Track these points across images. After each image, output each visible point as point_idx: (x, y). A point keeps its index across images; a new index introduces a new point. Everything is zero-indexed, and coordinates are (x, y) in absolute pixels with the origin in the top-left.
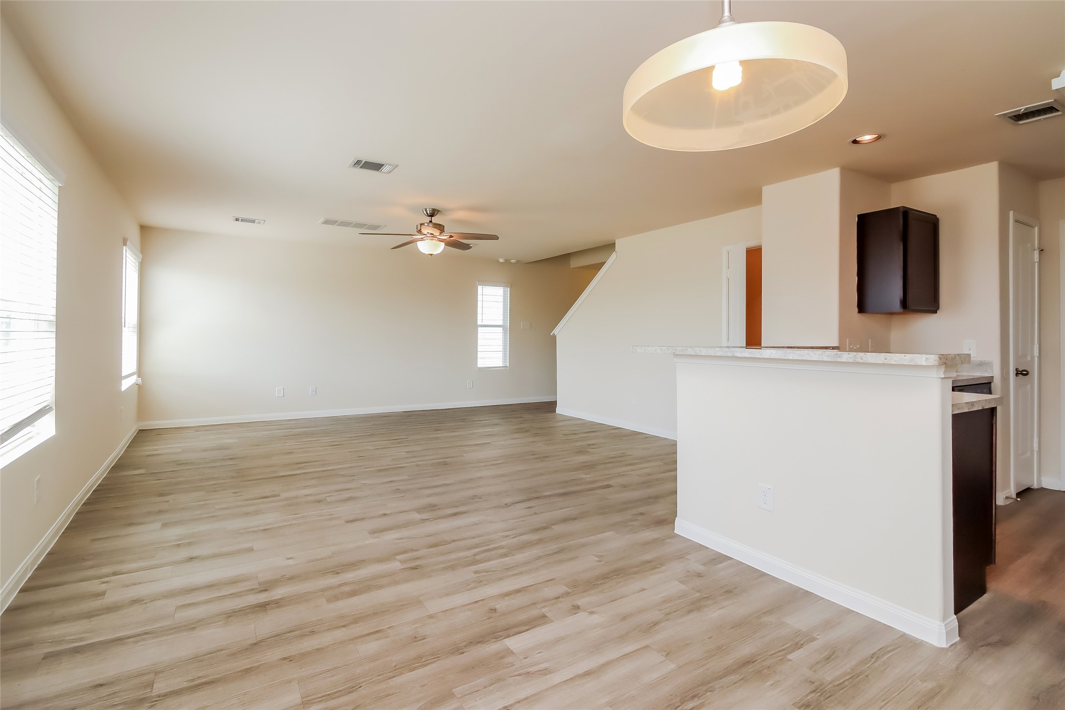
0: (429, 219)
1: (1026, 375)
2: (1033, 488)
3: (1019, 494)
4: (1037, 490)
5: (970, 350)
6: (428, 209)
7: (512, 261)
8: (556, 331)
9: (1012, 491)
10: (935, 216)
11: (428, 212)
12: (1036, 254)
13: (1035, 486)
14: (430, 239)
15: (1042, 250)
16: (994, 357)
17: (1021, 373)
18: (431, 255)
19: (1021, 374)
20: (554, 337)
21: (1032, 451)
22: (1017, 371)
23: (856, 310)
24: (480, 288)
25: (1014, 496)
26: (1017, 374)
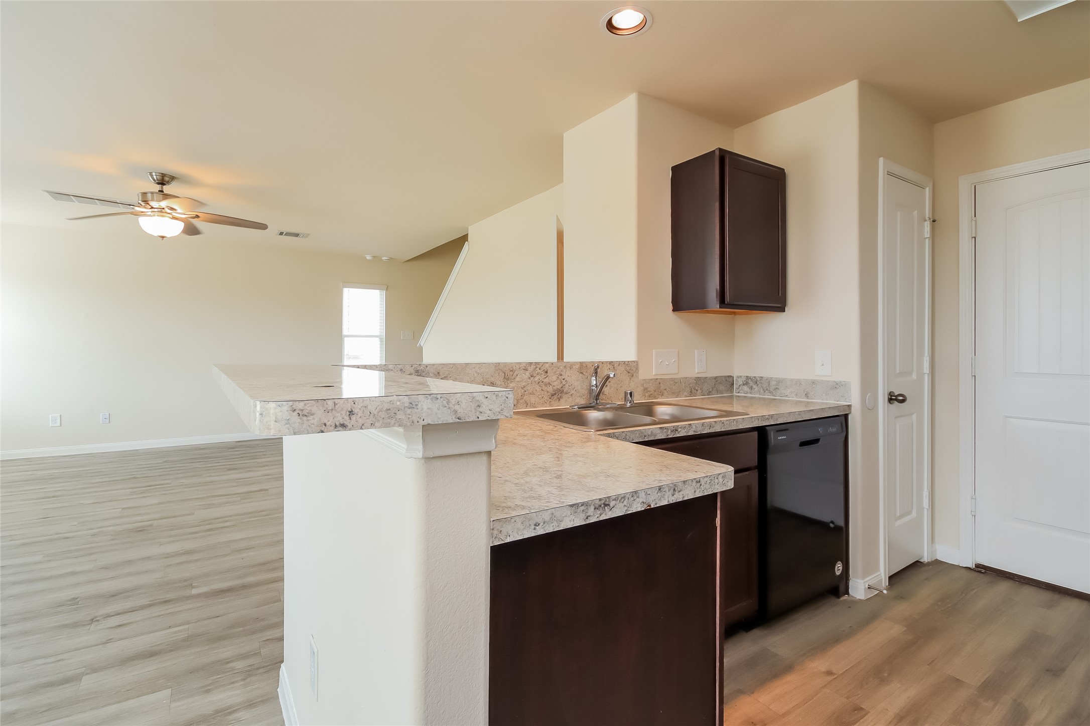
0: (158, 187)
1: (903, 401)
2: (922, 561)
3: (893, 578)
4: (929, 564)
5: (823, 365)
6: (154, 174)
7: (382, 258)
8: (422, 342)
9: (881, 576)
10: (783, 170)
11: (155, 177)
12: (927, 226)
13: (926, 559)
14: (158, 216)
15: (934, 221)
16: (851, 375)
17: (893, 398)
18: (163, 237)
19: (896, 400)
20: (421, 348)
21: (920, 509)
22: (891, 396)
23: (671, 307)
24: (346, 290)
25: (885, 583)
26: (890, 400)
